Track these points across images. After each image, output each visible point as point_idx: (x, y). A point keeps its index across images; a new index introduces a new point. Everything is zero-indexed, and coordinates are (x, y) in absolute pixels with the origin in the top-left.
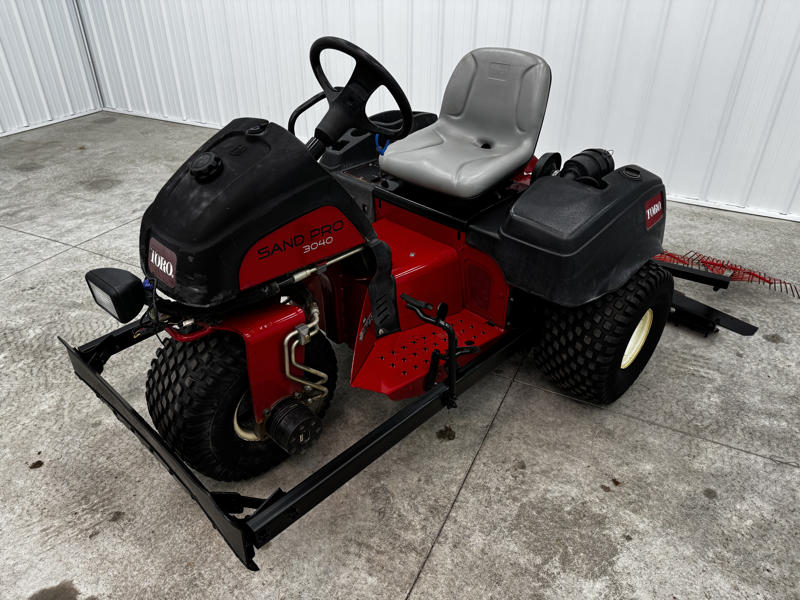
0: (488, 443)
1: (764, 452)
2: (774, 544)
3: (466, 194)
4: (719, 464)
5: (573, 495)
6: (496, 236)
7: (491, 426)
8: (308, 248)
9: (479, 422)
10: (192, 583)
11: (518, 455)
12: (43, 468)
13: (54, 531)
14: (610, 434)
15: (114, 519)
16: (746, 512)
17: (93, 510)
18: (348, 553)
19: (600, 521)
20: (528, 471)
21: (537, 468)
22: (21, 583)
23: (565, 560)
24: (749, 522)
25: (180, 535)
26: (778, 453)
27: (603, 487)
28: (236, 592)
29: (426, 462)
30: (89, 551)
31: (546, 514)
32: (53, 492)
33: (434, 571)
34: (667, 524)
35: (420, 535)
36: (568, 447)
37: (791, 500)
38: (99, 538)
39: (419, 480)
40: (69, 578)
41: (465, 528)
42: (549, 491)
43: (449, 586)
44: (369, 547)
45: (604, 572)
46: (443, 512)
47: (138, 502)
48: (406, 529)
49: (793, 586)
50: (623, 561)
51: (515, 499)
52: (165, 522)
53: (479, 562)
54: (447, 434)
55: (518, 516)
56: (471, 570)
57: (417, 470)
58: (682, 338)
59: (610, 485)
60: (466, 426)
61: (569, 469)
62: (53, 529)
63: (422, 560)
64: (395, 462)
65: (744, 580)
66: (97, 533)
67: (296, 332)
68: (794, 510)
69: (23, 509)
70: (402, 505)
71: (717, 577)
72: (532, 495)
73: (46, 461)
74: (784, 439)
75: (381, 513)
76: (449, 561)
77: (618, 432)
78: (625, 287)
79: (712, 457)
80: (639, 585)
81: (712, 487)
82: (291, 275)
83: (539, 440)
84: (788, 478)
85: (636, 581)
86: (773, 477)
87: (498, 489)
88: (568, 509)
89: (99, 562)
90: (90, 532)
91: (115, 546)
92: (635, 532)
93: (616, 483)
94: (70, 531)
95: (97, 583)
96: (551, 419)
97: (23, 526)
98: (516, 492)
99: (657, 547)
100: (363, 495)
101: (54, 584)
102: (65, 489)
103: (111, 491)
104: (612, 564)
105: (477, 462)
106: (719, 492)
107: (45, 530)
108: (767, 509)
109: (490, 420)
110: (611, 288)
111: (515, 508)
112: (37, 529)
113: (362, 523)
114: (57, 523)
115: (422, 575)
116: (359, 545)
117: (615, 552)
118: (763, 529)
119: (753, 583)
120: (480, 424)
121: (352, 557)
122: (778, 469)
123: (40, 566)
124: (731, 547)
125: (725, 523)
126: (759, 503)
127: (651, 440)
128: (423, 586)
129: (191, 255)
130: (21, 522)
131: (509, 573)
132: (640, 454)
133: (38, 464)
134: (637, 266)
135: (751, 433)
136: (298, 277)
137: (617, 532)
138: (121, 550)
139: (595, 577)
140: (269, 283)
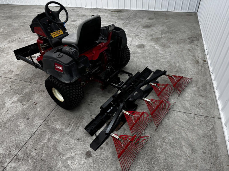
1: (37, 133)
2: (12, 126)
4: (35, 122)
16: (22, 124)
19: (28, 101)
21: (43, 93)
23: (22, 96)
24: (19, 124)
26: (35, 136)
27: (35, 102)
34: (23, 111)
36: (47, 98)
37: (21, 133)
49: (3, 127)
50: (19, 103)
59: (36, 103)
61: (41, 98)
65: (8, 119)
68: (18, 133)
71: (10, 116)
74: (40, 139)
77: (49, 106)
79: (38, 122)
80: (14, 105)
81: (29, 120)
84: (27, 135)
86: (29, 132)
92: (24, 106)
93: (35, 104)
99: (20, 108)
104: (19, 102)
106: (28, 120)
108: (21, 128)
117: (21, 102)
118: (17, 126)
119: (7, 121)
122: (30, 134)
124: (15, 119)
125: (21, 119)
126: (23, 127)
127: (46, 111)
132: (42, 109)
135: (44, 132)
137: (25, 103)
139: (17, 100)
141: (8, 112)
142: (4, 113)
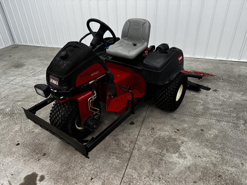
0: (144, 124)
1: (215, 119)
2: (219, 140)
3: (131, 58)
4: (204, 123)
5: (167, 134)
6: (141, 68)
7: (144, 120)
8: (92, 75)
9: (140, 119)
10: (69, 168)
11: (152, 126)
12: (20, 145)
13: (27, 160)
14: (175, 118)
15: (44, 155)
16: (211, 133)
17: (37, 154)
18: (110, 155)
19: (175, 140)
20: (155, 130)
21: (157, 129)
22: (21, 174)
23: (167, 150)
24: (212, 136)
25: (63, 157)
26: (218, 118)
27: (175, 131)
28: (82, 169)
29: (127, 131)
30: (38, 164)
31: (161, 139)
32: (24, 151)
33: (134, 157)
34: (192, 138)
35: (129, 148)
36: (164, 123)
37: (222, 129)
38: (40, 160)
39: (127, 135)
40: (34, 171)
41: (140, 145)
42: (161, 134)
43: (138, 159)
44: (116, 153)
45: (177, 152)
46: (134, 142)
47: (50, 150)
48: (125, 147)
49: (224, 149)
50: (182, 148)
51: (152, 137)
52: (59, 154)
53: (145, 153)
54: (132, 123)
55: (154, 141)
56: (143, 155)
57: (126, 133)
58: (191, 93)
59: (177, 131)
60: (137, 121)
61: (165, 128)
62: (26, 160)
63: (130, 154)
64: (119, 132)
65: (212, 149)
66: (40, 159)
67: (91, 98)
68: (223, 132)
69: (17, 156)
70: (123, 142)
71: (205, 149)
72: (157, 136)
73: (20, 143)
74: (219, 115)
75: (118, 144)
76: (137, 154)
77: (177, 118)
78: (175, 79)
79: (202, 121)
80: (186, 154)
81: (202, 128)
82: (88, 83)
83: (157, 122)
84: (221, 124)
85: (186, 153)
86: (217, 124)
87: (147, 135)
88: (166, 138)
89: (42, 166)
90: (38, 159)
91: (45, 162)
92: (184, 141)
93: (178, 130)
94: (32, 160)
95: (43, 171)
96: (159, 116)
97: (17, 160)
98: (152, 135)
99: (190, 144)
100: (112, 141)
101: (30, 173)
102: (28, 149)
103: (41, 148)
104: (179, 149)
105: (141, 129)
106: (204, 129)
107: (24, 160)
108: (217, 132)
109: (143, 118)
110: (171, 79)
111: (153, 139)
112: (22, 161)
113: (113, 148)
114: (27, 158)
115: (131, 158)
116: (113, 153)
117: (180, 147)
118: (216, 137)
119: (214, 149)
120: (141, 120)
121: (111, 156)
122: (218, 122)
123: (25, 169)
124: (208, 142)
125: (206, 136)
126: (214, 131)
127: (186, 119)
128: (131, 161)
129: (63, 78)
130: (17, 159)
131: (153, 155)
132: (183, 123)
133: (18, 144)
134: (177, 73)
135: (211, 114)
136: (90, 83)
137: (180, 142)
138: (48, 163)
139: (175, 153)
140: (83, 85)
141: (201, 154)
142: (204, 159)
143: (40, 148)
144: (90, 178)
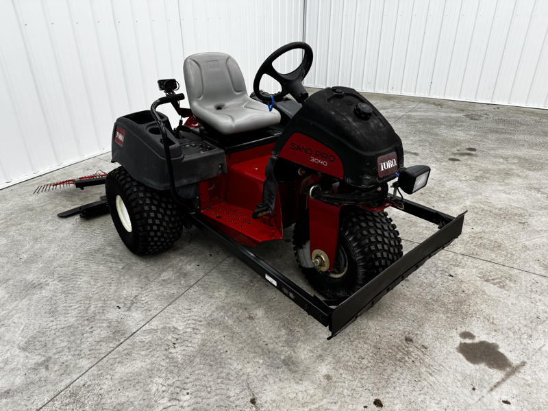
10: (436, 301)
12: (380, 398)
13: (430, 369)
15: (411, 340)
17: (408, 353)
22: (468, 372)
28: (434, 286)
30: (435, 346)
32: (400, 381)
38: (426, 344)
40: (455, 350)
47: (396, 332)
52: (405, 317)
62: (428, 370)
66: (423, 346)
69: (420, 394)
73: (373, 399)
89: (440, 340)
90: (423, 350)
91: (427, 335)
94: (427, 360)
95: (452, 337)
97: (433, 389)
101: (461, 356)
102: (396, 375)
107: (431, 374)
112: (432, 379)
114: (423, 370)
123: (454, 367)
130: (431, 392)
133: (378, 403)
138: (429, 332)
143: (391, 351)
144: (450, 278)
